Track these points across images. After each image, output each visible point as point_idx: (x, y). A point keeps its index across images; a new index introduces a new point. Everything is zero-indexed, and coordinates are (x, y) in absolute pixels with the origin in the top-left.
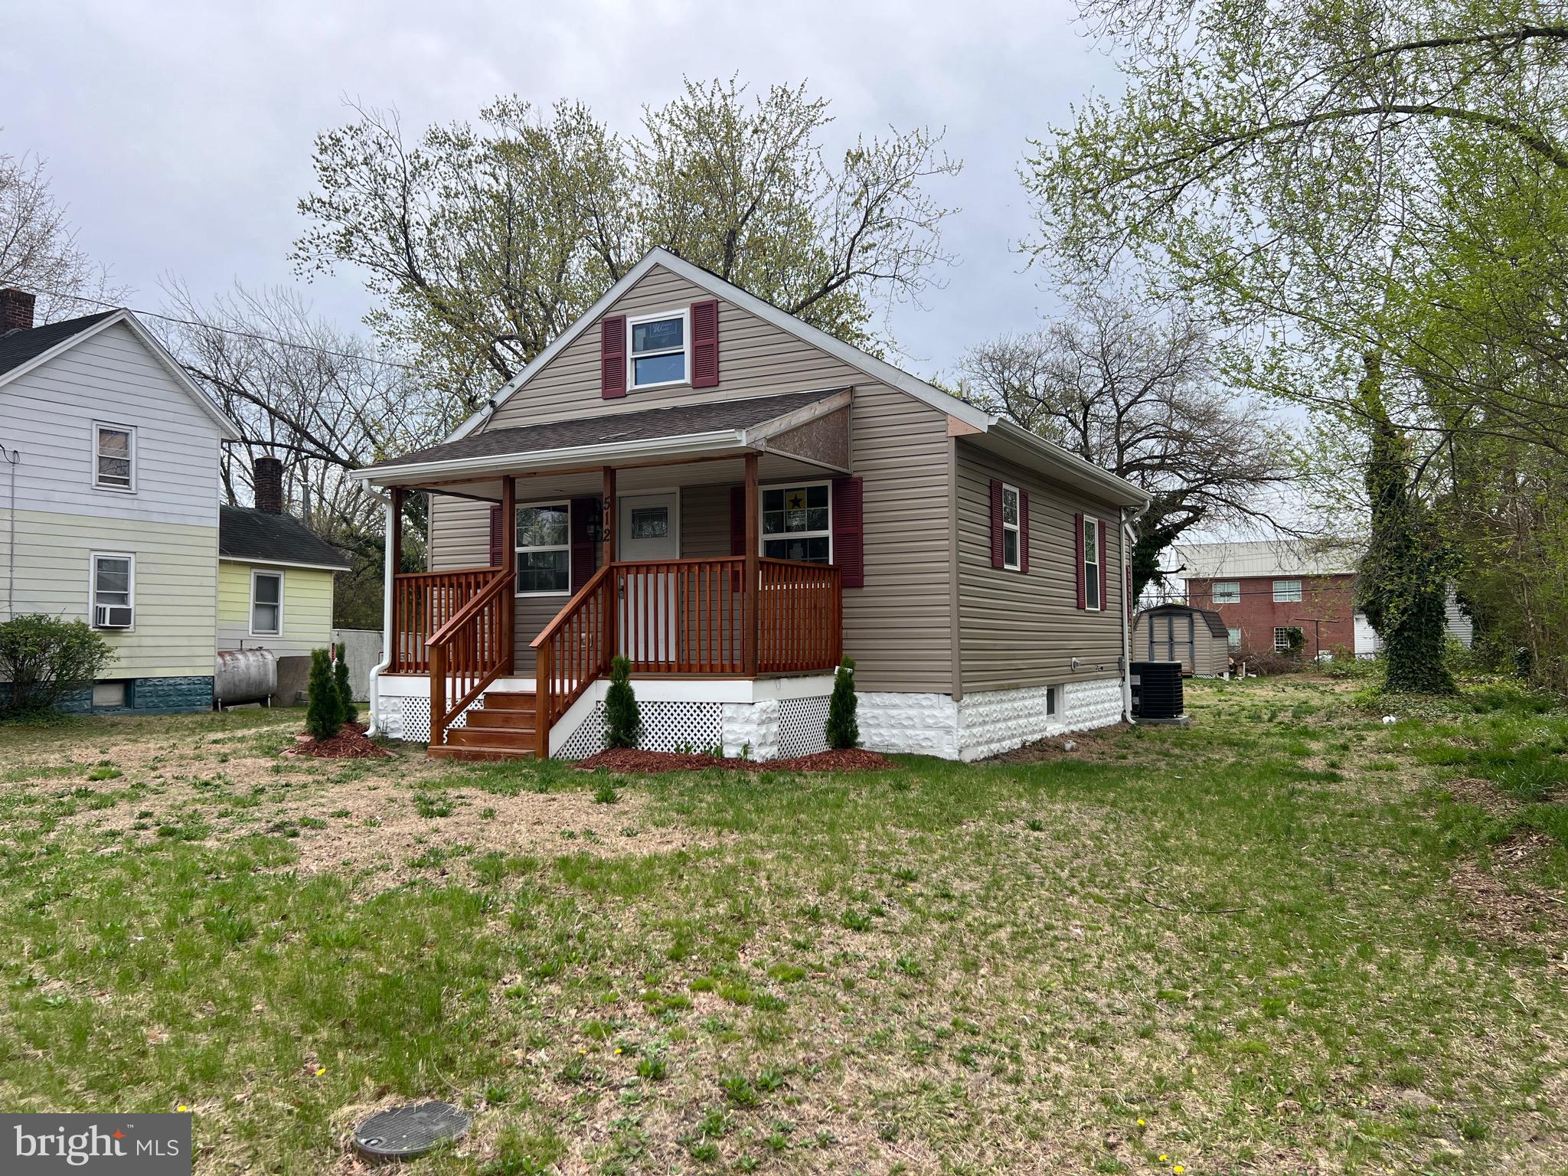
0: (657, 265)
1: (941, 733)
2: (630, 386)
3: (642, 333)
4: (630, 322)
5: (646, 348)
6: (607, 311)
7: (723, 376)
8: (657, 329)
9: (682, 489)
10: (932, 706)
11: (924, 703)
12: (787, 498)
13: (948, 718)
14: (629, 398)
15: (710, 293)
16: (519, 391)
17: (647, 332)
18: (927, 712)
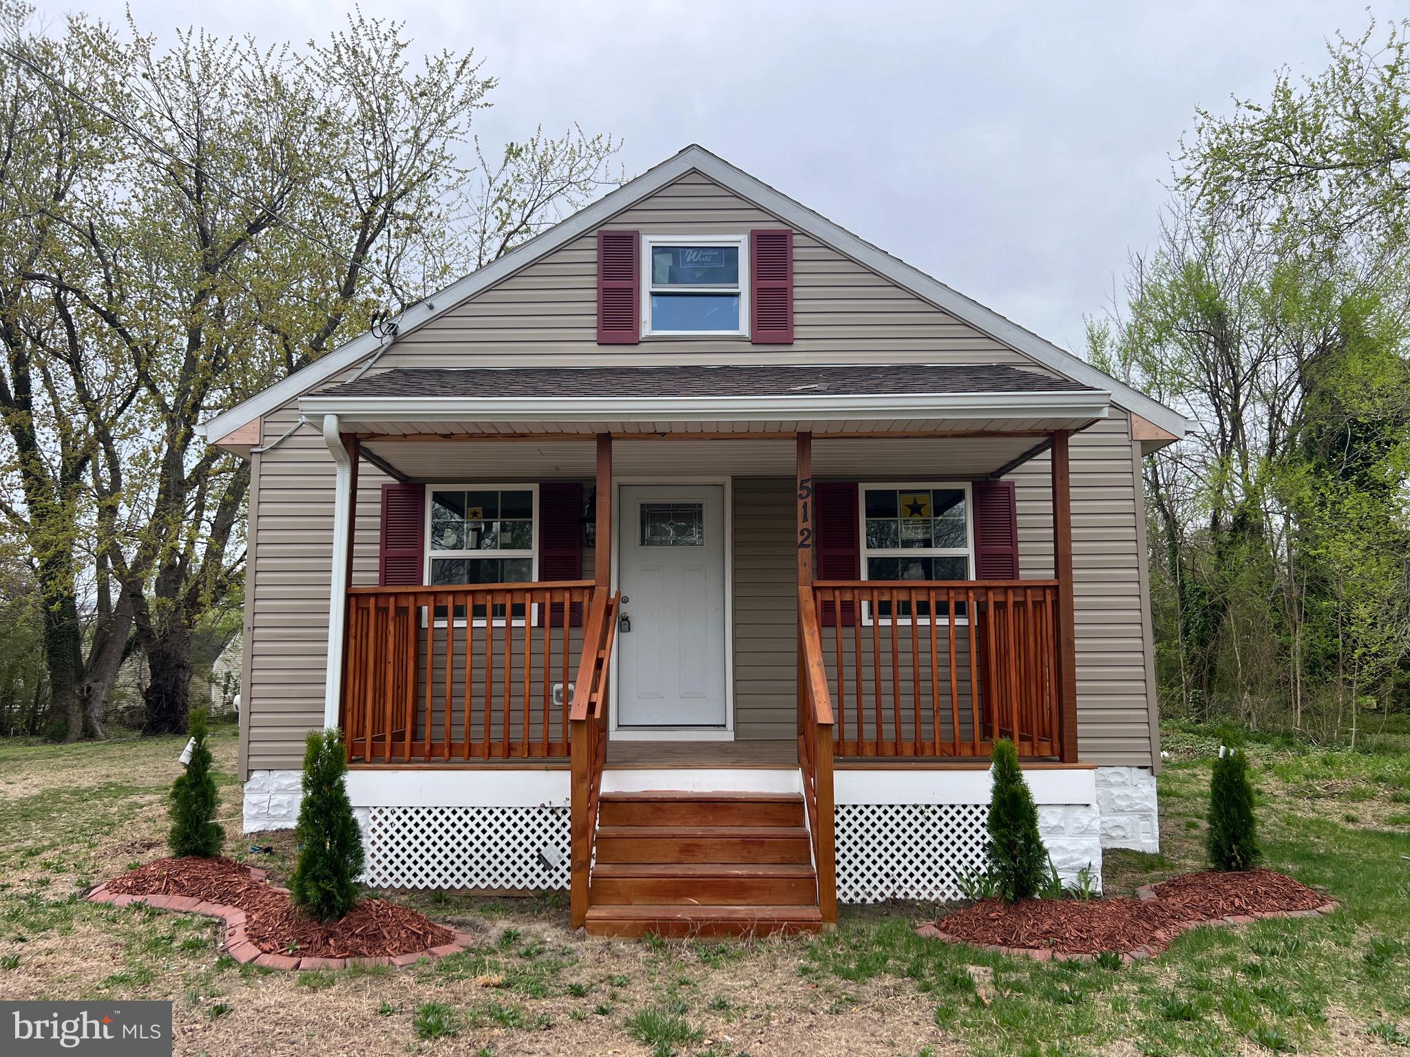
0: (694, 171)
1: (1136, 818)
2: (646, 330)
3: (666, 261)
4: (647, 243)
5: (673, 280)
6: (605, 222)
7: (799, 332)
8: (691, 256)
9: (735, 479)
10: (1124, 783)
11: (1113, 779)
12: (901, 503)
13: (1146, 798)
14: (642, 347)
15: (780, 220)
16: (442, 315)
17: (675, 261)
18: (1116, 791)
